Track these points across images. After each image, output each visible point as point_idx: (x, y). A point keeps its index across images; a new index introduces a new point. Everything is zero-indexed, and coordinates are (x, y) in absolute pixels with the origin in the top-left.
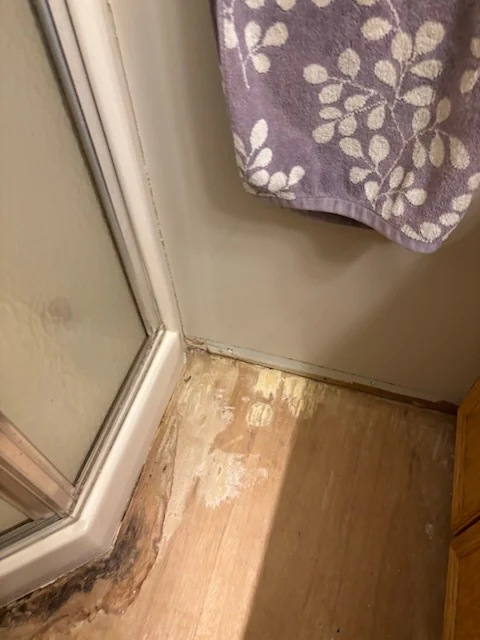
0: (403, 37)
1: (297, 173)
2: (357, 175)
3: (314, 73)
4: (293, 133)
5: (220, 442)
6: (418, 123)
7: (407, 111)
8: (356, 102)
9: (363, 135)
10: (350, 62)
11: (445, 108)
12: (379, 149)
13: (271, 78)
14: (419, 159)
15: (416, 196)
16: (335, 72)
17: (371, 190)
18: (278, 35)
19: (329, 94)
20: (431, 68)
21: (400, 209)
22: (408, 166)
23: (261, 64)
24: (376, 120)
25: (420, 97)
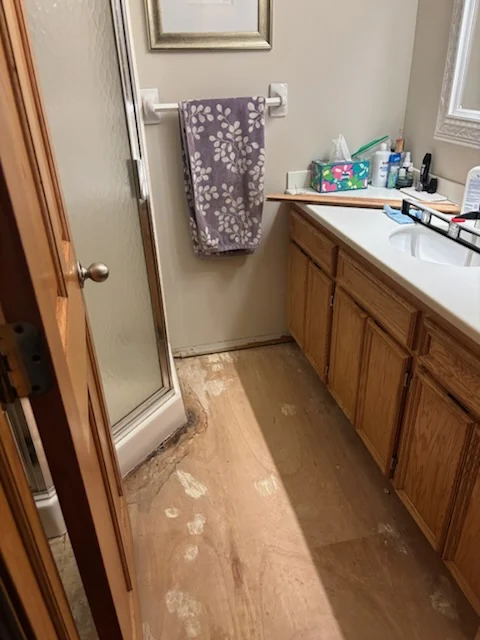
0: (234, 202)
1: (217, 240)
2: (232, 237)
3: (217, 213)
4: (213, 230)
5: (206, 379)
6: (243, 219)
7: (240, 217)
8: (227, 218)
9: (231, 226)
10: (224, 209)
11: (248, 213)
12: (236, 228)
13: (206, 217)
14: (246, 226)
15: (250, 234)
16: (221, 212)
17: (237, 240)
18: (207, 206)
19: (221, 218)
20: (242, 206)
21: (247, 239)
22: (244, 229)
23: (204, 213)
24: (233, 221)
25: (242, 213)
